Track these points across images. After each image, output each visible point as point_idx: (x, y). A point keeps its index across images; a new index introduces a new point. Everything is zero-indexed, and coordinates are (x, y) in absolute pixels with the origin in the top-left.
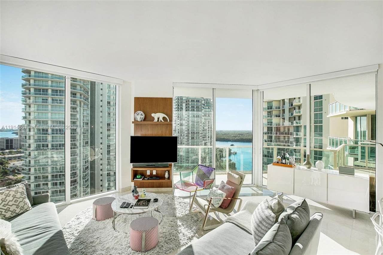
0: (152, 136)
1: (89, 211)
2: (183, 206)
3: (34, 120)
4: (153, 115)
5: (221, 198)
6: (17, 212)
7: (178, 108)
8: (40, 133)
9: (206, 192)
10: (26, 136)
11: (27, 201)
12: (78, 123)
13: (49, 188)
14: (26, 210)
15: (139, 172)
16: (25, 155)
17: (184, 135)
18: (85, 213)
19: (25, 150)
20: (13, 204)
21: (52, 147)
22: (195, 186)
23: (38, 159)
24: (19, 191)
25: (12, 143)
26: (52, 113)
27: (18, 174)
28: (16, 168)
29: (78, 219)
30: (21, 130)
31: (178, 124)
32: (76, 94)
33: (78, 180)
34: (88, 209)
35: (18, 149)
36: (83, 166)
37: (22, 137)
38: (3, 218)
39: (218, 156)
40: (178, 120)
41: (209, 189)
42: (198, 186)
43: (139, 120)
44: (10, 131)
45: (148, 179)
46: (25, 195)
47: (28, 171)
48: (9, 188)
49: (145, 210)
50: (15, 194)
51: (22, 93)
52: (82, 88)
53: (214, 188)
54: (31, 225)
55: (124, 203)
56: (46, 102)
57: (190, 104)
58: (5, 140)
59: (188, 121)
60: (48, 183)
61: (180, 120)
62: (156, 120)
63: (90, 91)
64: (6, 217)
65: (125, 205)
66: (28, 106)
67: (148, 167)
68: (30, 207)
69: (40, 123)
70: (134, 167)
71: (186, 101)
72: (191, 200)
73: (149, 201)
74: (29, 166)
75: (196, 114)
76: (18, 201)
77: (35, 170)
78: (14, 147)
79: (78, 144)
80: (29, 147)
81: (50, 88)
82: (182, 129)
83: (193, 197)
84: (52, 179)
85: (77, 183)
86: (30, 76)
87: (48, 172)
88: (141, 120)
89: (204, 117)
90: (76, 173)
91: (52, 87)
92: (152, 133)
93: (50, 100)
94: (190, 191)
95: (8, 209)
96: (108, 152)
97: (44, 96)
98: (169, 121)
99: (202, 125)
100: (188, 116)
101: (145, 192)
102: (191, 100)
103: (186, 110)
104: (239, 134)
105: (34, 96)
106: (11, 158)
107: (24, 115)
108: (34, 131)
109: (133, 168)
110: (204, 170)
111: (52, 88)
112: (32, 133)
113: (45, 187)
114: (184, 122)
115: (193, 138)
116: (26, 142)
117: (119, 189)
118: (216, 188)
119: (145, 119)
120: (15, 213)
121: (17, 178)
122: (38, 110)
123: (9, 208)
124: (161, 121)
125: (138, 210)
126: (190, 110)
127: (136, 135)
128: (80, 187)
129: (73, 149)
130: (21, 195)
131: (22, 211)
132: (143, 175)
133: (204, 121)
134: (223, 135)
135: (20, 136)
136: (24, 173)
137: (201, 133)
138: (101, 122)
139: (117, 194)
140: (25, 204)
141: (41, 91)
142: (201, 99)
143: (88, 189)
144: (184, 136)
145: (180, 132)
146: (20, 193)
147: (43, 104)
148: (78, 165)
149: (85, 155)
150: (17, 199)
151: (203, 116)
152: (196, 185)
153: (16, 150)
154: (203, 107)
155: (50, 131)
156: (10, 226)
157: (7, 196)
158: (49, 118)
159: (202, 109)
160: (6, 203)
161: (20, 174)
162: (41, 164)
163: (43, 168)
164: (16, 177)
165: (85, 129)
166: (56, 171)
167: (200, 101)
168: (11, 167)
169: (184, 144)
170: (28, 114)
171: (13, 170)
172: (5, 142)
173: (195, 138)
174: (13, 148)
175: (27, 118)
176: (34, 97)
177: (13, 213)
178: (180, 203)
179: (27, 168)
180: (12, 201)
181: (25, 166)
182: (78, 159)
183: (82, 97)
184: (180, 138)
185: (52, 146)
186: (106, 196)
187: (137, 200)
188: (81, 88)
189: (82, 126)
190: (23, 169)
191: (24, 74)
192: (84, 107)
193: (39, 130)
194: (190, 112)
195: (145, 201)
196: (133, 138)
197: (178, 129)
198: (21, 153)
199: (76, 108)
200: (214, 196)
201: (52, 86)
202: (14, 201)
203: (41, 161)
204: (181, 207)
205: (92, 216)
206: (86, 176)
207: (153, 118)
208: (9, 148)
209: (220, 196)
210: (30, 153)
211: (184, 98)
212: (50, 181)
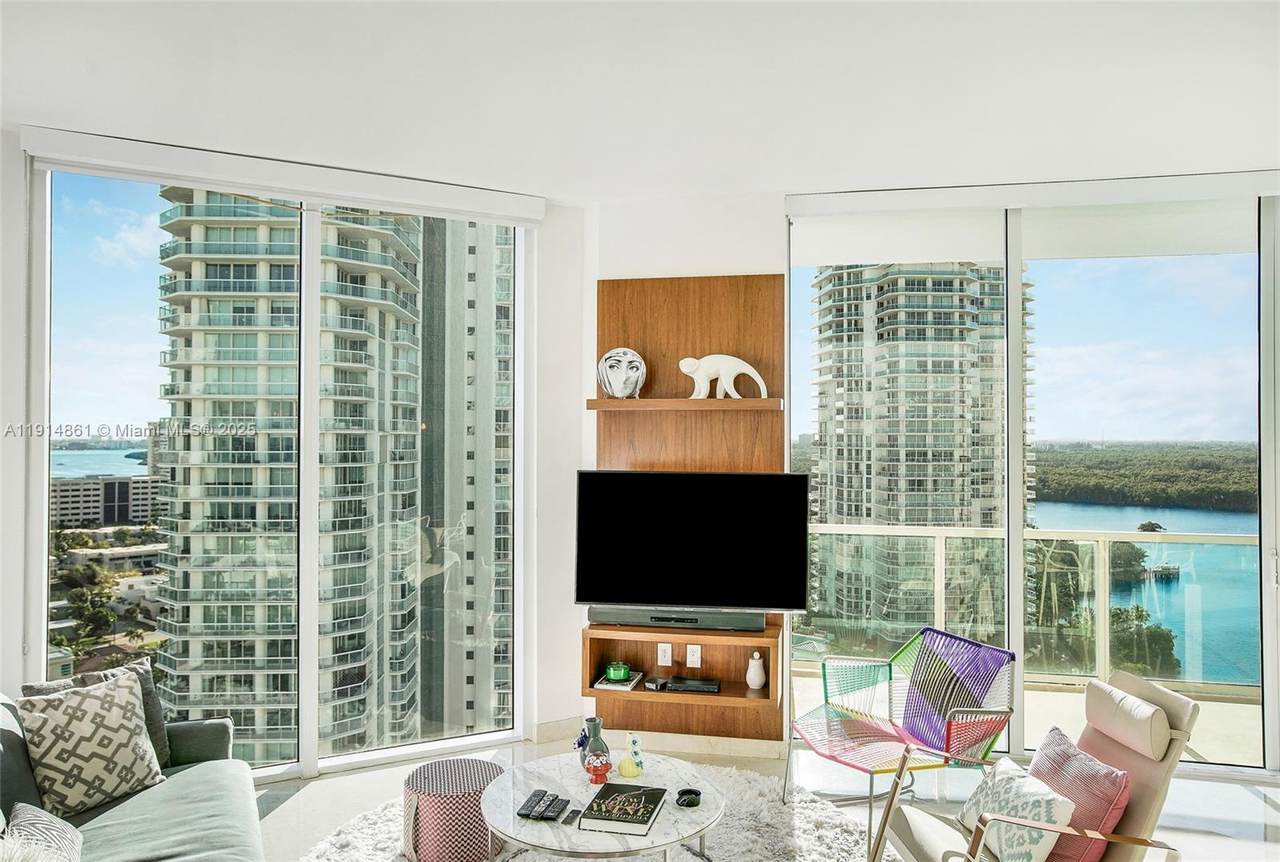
0: (680, 470)
1: (391, 816)
2: (835, 845)
3: (205, 400)
4: (687, 365)
5: (1042, 824)
6: (108, 787)
7: (840, 325)
8: (225, 458)
9: (961, 783)
10: (173, 470)
11: (146, 744)
12: (372, 413)
13: (258, 699)
14: (140, 781)
15: (621, 650)
16: (172, 548)
17: (869, 467)
18: (375, 824)
19: (172, 529)
20: (94, 755)
21: (269, 518)
22: (900, 740)
23: (216, 567)
24: (116, 701)
25: (127, 500)
26: (270, 368)
27: (145, 630)
28: (138, 605)
29: (343, 847)
30: (156, 444)
31: (840, 412)
32: (363, 280)
33: (373, 672)
34: (386, 808)
35: (145, 523)
36: (392, 610)
37: (162, 472)
38: (57, 809)
39: (1048, 586)
40: (840, 390)
41: (980, 765)
42: (913, 746)
43: (619, 390)
44: (118, 446)
45: (663, 688)
46: (140, 718)
47: (180, 619)
48: (83, 683)
49: (634, 843)
50: (100, 711)
51: (162, 288)
52: (391, 250)
53: (1005, 765)
54: (154, 850)
55: (540, 795)
56: (249, 322)
57: (902, 301)
58: (101, 487)
59: (893, 395)
60: (251, 676)
61: (850, 390)
62: (701, 391)
63: (421, 259)
64: (68, 807)
65: (539, 809)
66: (181, 342)
67: (661, 624)
68: (158, 774)
69: (227, 413)
70: (597, 624)
71: (881, 288)
72: (878, 815)
73: (654, 797)
74: (185, 596)
75: (933, 355)
76: (111, 740)
77: (207, 617)
78: (131, 515)
79: (373, 510)
80: (186, 514)
81: (262, 260)
82: (859, 437)
83: (884, 803)
84: (269, 661)
85: (369, 684)
86: (189, 211)
87: (253, 627)
88: (628, 392)
89: (976, 373)
90: (362, 636)
91: (271, 253)
92: (685, 456)
93: (263, 311)
94: (869, 768)
95: (75, 772)
96: (498, 547)
97: (241, 294)
98: (764, 395)
99: (969, 416)
100: (893, 366)
101: (637, 748)
102: (907, 284)
103: (881, 336)
104: (1193, 465)
105: (204, 296)
106: (123, 558)
107: (168, 381)
108: (202, 449)
109: (592, 626)
110: (955, 658)
111: (271, 257)
112: (196, 457)
113: (243, 691)
114: (868, 400)
115: (917, 485)
116: (173, 493)
117: (527, 726)
118: (1016, 766)
119: (647, 389)
120: (100, 790)
121: (141, 647)
122: (219, 355)
123: (81, 769)
124: (727, 395)
125: (599, 836)
126: (902, 333)
127: (607, 468)
128: (380, 703)
129: (353, 527)
130: (124, 717)
131: (125, 787)
132: (639, 667)
133: (977, 394)
134: (1089, 467)
135: (156, 471)
136: (165, 628)
137: (962, 459)
138: (471, 406)
139: (519, 749)
140: (136, 759)
141: (231, 274)
142: (960, 273)
143: (411, 716)
144: (869, 473)
145: (850, 451)
146: (121, 707)
147: (238, 328)
148: (372, 601)
149: (399, 558)
150: (109, 734)
151: (973, 365)
152: (906, 734)
153: (138, 528)
154: (975, 318)
155: (262, 449)
156: (79, 846)
157: (72, 718)
158: (261, 389)
159: (969, 323)
160: (69, 746)
161: (153, 629)
162: (227, 590)
163: (236, 610)
164: (140, 643)
165: (402, 440)
166: (284, 627)
167: (956, 284)
168: (121, 600)
169: (869, 515)
170: (181, 374)
171: (128, 610)
172: (101, 492)
173: (930, 486)
174: (130, 518)
175: (178, 393)
176: (204, 301)
177: (92, 792)
178: (819, 826)
179: (178, 605)
180: (89, 739)
181: (171, 597)
182: (372, 571)
183: (391, 288)
184: (850, 481)
185: (272, 511)
186: (466, 757)
187: (598, 788)
188: (384, 248)
189: (388, 425)
190: (163, 610)
191: (168, 205)
192: (397, 339)
193: (221, 442)
194: (903, 347)
195: (634, 797)
196: (589, 482)
197: (840, 437)
198: (157, 541)
199: (363, 344)
200: (1001, 809)
201: (270, 250)
202: (97, 738)
203: (227, 578)
204: (826, 851)
205: (402, 840)
206: (403, 655)
207: (690, 383)
208: (116, 520)
209: (1038, 814)
210: (187, 540)
211: (867, 275)
212: (262, 668)
